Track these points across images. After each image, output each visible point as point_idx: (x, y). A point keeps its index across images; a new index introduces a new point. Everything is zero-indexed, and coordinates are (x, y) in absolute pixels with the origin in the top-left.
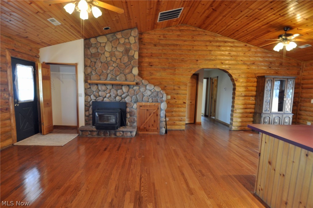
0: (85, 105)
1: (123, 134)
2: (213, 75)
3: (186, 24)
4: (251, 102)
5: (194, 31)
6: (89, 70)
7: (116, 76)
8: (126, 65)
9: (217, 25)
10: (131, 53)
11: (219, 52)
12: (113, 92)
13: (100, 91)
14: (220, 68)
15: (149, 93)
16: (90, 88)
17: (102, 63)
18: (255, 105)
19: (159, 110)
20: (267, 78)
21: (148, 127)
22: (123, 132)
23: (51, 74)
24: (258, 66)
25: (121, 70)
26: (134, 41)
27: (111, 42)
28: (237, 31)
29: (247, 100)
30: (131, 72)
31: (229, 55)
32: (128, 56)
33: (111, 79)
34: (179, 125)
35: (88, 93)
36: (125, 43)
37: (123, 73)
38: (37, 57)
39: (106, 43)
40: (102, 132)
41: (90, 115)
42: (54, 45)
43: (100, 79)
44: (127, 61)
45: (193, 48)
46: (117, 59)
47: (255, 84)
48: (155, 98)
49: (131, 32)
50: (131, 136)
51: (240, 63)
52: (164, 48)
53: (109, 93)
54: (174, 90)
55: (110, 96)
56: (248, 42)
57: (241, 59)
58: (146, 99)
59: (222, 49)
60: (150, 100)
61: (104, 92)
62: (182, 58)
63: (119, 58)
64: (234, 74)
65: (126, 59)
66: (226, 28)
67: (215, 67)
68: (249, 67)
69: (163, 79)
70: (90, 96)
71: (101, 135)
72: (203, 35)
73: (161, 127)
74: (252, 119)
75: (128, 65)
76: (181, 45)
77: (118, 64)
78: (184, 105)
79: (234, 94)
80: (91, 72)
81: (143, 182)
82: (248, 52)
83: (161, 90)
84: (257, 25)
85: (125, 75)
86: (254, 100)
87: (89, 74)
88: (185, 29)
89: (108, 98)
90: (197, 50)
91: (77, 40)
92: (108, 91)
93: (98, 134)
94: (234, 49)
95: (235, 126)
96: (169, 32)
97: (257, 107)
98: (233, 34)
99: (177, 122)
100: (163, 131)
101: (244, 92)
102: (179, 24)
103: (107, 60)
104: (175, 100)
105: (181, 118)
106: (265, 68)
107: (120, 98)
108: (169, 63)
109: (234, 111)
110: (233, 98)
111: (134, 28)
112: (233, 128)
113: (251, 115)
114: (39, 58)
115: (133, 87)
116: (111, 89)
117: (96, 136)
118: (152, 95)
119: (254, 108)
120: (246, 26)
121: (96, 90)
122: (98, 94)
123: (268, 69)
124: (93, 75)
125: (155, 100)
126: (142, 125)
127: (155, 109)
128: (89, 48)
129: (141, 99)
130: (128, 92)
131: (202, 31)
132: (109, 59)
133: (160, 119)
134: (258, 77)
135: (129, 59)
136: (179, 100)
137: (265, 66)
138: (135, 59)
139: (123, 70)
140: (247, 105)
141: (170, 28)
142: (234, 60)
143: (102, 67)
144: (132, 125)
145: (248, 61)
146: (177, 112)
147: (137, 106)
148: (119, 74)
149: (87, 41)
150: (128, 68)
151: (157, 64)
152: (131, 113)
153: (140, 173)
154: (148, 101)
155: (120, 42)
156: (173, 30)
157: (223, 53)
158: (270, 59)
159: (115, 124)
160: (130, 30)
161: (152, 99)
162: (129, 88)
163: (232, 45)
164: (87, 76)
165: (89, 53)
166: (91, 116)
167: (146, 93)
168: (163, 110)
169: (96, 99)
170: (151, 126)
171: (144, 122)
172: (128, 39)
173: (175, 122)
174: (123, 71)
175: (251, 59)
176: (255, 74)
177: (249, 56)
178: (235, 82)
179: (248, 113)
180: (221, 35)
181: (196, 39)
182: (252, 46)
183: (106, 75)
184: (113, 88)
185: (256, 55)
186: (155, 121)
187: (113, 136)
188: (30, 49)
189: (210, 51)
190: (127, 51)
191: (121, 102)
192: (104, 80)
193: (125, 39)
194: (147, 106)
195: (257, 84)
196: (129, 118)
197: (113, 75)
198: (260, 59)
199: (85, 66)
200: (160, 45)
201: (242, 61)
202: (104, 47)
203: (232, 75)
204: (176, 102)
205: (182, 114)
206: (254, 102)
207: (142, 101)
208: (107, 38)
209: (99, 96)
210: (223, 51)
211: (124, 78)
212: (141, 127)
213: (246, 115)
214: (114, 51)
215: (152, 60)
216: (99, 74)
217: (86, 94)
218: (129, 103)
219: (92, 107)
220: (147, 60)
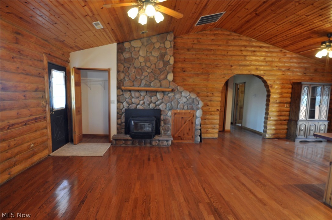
0: (118, 113)
1: (159, 143)
2: (239, 81)
3: (221, 28)
4: (285, 109)
5: (229, 35)
6: (122, 76)
7: (151, 83)
8: (161, 71)
9: (255, 29)
10: (167, 58)
11: (254, 58)
12: (147, 99)
13: (133, 97)
14: (255, 74)
15: (184, 100)
16: (123, 94)
17: (135, 68)
18: (290, 112)
19: (194, 118)
20: (303, 84)
21: (182, 136)
22: (159, 141)
23: (81, 80)
24: (293, 72)
25: (155, 76)
26: (170, 46)
27: (146, 46)
28: (276, 36)
29: (282, 106)
30: (166, 78)
31: (264, 60)
32: (163, 61)
33: (146, 85)
34: (212, 133)
35: (121, 100)
36: (161, 47)
37: (158, 79)
38: (68, 62)
39: (140, 47)
40: (137, 141)
41: (122, 123)
42: (85, 50)
43: (133, 86)
44: (162, 66)
45: (228, 53)
46: (151, 65)
47: (290, 90)
48: (191, 105)
49: (167, 36)
50: (167, 145)
51: (275, 69)
52: (198, 53)
53: (143, 100)
54: (207, 96)
55: (144, 103)
56: (285, 47)
57: (276, 64)
58: (181, 106)
59: (256, 54)
60: (186, 107)
61: (137, 99)
62: (216, 63)
63: (154, 63)
64: (269, 80)
65: (161, 65)
66: (265, 33)
67: (250, 73)
68: (284, 73)
69: (196, 85)
70: (122, 103)
71: (136, 144)
72: (238, 40)
73: (196, 135)
74: (286, 127)
75: (163, 71)
76: (216, 50)
77: (152, 69)
78: (217, 112)
79: (268, 100)
80: (124, 78)
81: (208, 193)
82: (283, 57)
83: (196, 97)
84: (300, 31)
85: (160, 81)
86: (288, 107)
87: (122, 80)
88: (219, 34)
89: (141, 105)
90: (231, 56)
91: (110, 44)
92: (142, 98)
93: (133, 144)
94: (269, 54)
95: (268, 133)
96: (203, 36)
97: (292, 114)
98: (271, 39)
99: (210, 130)
100: (198, 139)
101: (279, 99)
102: (214, 28)
103: (141, 65)
104: (208, 107)
105: (214, 126)
106: (300, 74)
107: (154, 105)
108: (203, 69)
109: (268, 119)
110: (267, 105)
111: (170, 32)
112: (267, 136)
113: (286, 122)
114: (70, 63)
115: (168, 94)
116: (145, 96)
117: (131, 146)
118: (188, 102)
119: (288, 115)
120: (287, 32)
121: (129, 97)
122: (131, 101)
123: (303, 75)
124: (126, 81)
125: (190, 107)
126: (176, 133)
127: (190, 117)
128: (122, 53)
129: (176, 106)
130: (162, 99)
131: (237, 35)
132: (143, 64)
133: (195, 127)
134: (293, 83)
135: (164, 64)
136: (212, 107)
137: (300, 72)
138: (171, 64)
139: (157, 75)
140: (282, 112)
141: (205, 32)
142: (269, 66)
143: (135, 73)
144: (166, 134)
145: (283, 67)
146: (210, 120)
147: (171, 114)
148: (153, 79)
149: (120, 45)
150: (163, 74)
151: (190, 70)
152: (165, 121)
153: (199, 183)
154: (183, 109)
155: (155, 47)
156: (207, 34)
157: (258, 58)
158: (306, 65)
159: (152, 133)
160: (166, 34)
161: (188, 106)
162: (164, 95)
163: (267, 50)
164: (120, 82)
165: (122, 58)
166: (124, 124)
167: (182, 100)
168: (198, 118)
169: (128, 106)
170: (186, 134)
171: (179, 131)
172: (164, 43)
173: (208, 130)
174: (158, 77)
175: (286, 65)
176: (290, 80)
177: (285, 62)
178: (270, 89)
179: (282, 120)
180: (256, 39)
181: (231, 44)
182: (287, 51)
183: (140, 80)
184: (147, 94)
185: (291, 61)
186: (190, 129)
187: (148, 145)
188: (63, 53)
189: (246, 56)
190: (162, 56)
191: (155, 109)
192: (138, 86)
193: (161, 43)
194: (182, 113)
195: (292, 91)
196: (163, 126)
197: (147, 81)
198: (296, 65)
199: (118, 71)
200: (193, 50)
201: (277, 66)
202: (139, 51)
203: (267, 81)
204: (209, 109)
205: (215, 122)
206: (288, 109)
207: (177, 108)
208: (142, 42)
209: (132, 103)
210: (258, 56)
211: (158, 85)
212: (176, 136)
213: (280, 122)
214: (149, 56)
215: (185, 65)
216: (133, 80)
217: (118, 101)
218: (163, 111)
219: (125, 115)
220: (180, 65)
